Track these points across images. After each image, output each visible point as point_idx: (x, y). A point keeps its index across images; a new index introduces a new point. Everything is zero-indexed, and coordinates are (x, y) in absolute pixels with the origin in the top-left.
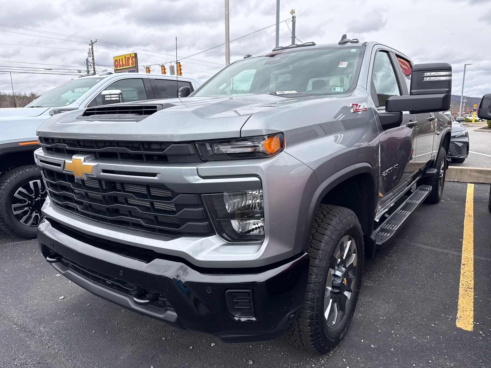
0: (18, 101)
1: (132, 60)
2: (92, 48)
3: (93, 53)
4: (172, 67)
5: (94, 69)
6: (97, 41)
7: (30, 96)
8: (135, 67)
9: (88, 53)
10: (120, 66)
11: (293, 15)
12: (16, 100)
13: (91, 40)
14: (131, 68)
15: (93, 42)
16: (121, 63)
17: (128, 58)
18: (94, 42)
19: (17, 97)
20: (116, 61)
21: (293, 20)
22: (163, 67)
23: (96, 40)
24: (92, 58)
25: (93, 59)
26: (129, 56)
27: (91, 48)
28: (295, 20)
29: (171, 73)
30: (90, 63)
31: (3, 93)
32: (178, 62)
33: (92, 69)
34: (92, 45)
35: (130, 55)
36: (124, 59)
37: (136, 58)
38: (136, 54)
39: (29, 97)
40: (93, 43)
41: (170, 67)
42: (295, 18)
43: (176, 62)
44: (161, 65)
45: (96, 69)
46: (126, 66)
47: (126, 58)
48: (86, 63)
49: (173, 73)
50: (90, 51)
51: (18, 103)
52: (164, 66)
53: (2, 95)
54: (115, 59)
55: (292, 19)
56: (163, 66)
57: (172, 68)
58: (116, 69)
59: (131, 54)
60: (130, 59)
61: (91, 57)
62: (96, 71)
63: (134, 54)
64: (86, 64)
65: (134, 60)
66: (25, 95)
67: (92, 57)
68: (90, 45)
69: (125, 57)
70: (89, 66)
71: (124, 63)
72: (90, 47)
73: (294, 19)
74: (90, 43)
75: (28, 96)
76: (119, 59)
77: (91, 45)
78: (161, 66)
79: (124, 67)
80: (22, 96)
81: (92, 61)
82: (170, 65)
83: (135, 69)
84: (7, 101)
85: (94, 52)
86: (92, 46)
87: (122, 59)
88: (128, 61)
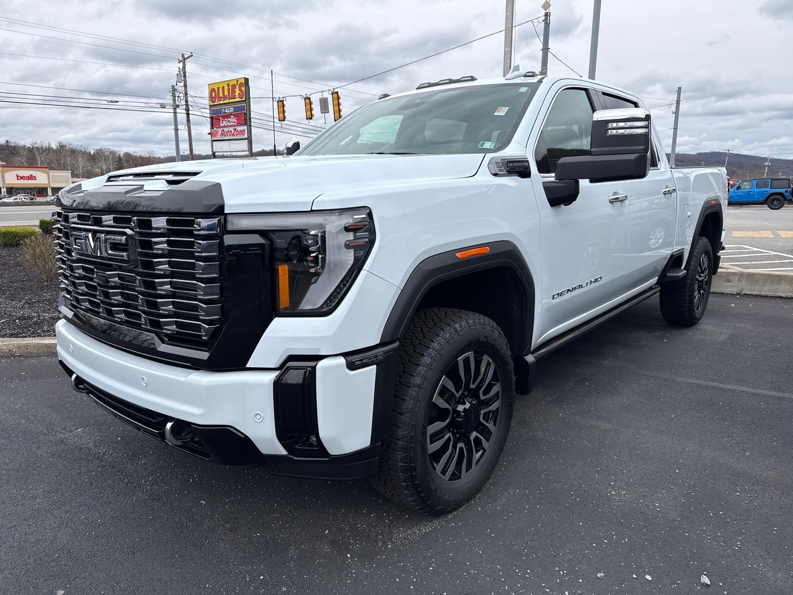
0: (39, 156)
1: (240, 90)
2: (184, 67)
3: (185, 76)
4: (324, 100)
5: (187, 101)
6: (192, 55)
7: (58, 148)
8: (245, 100)
9: (177, 75)
10: (220, 100)
11: (547, 11)
12: (37, 155)
13: (183, 54)
14: (238, 103)
15: (186, 57)
16: (221, 95)
17: (234, 86)
18: (188, 58)
19: (38, 148)
20: (213, 90)
21: (546, 19)
22: (308, 101)
23: (192, 53)
24: (182, 84)
25: (185, 86)
26: (235, 83)
27: (181, 68)
28: (550, 20)
29: (321, 110)
30: (178, 93)
31: (14, 143)
32: (335, 91)
33: (183, 102)
34: (184, 62)
35: (237, 81)
36: (226, 88)
37: (247, 87)
38: (247, 80)
39: (56, 150)
40: (185, 59)
41: (321, 100)
42: (550, 15)
43: (330, 92)
44: (305, 96)
45: (189, 103)
46: (229, 100)
47: (230, 87)
48: (171, 92)
49: (325, 110)
50: (179, 72)
51: (39, 159)
52: (309, 98)
53: (12, 145)
54: (211, 87)
55: (544, 18)
56: (307, 99)
57: (324, 103)
58: (212, 104)
59: (239, 80)
60: (237, 87)
61: (181, 82)
62: (189, 106)
63: (244, 79)
64: (171, 94)
65: (243, 89)
66: (49, 147)
67: (183, 82)
68: (179, 63)
69: (228, 85)
70: (177, 98)
71: (226, 93)
72: (181, 65)
73: (548, 18)
74: (181, 59)
75: (54, 147)
76: (218, 88)
77: (181, 61)
78: (305, 99)
79: (227, 101)
80: (44, 148)
81: (183, 89)
82: (321, 97)
83: (245, 104)
84: (22, 156)
85: (187, 73)
86: (184, 64)
87: (223, 88)
88: (234, 92)
